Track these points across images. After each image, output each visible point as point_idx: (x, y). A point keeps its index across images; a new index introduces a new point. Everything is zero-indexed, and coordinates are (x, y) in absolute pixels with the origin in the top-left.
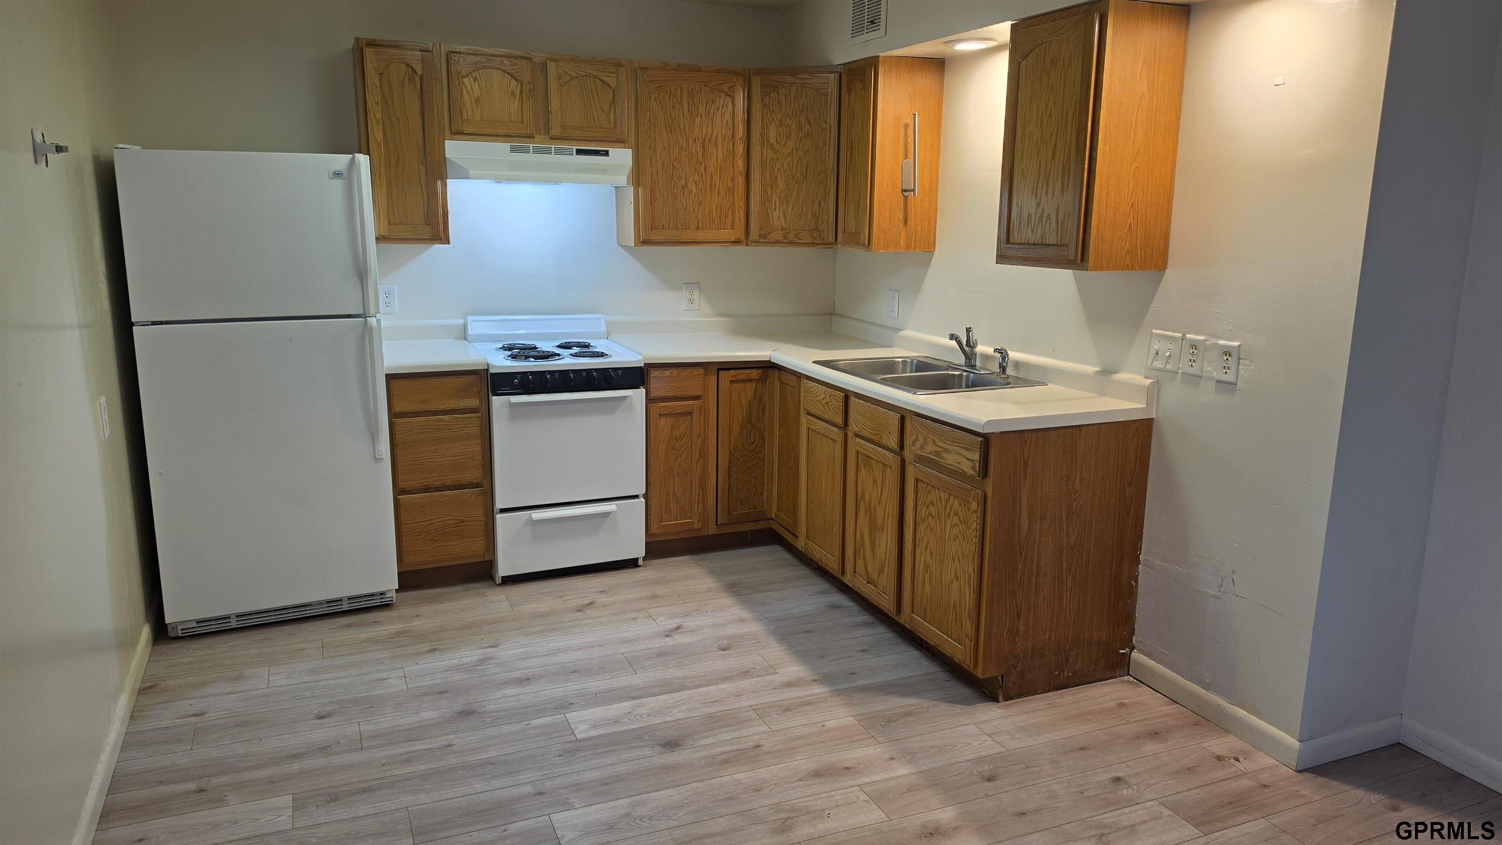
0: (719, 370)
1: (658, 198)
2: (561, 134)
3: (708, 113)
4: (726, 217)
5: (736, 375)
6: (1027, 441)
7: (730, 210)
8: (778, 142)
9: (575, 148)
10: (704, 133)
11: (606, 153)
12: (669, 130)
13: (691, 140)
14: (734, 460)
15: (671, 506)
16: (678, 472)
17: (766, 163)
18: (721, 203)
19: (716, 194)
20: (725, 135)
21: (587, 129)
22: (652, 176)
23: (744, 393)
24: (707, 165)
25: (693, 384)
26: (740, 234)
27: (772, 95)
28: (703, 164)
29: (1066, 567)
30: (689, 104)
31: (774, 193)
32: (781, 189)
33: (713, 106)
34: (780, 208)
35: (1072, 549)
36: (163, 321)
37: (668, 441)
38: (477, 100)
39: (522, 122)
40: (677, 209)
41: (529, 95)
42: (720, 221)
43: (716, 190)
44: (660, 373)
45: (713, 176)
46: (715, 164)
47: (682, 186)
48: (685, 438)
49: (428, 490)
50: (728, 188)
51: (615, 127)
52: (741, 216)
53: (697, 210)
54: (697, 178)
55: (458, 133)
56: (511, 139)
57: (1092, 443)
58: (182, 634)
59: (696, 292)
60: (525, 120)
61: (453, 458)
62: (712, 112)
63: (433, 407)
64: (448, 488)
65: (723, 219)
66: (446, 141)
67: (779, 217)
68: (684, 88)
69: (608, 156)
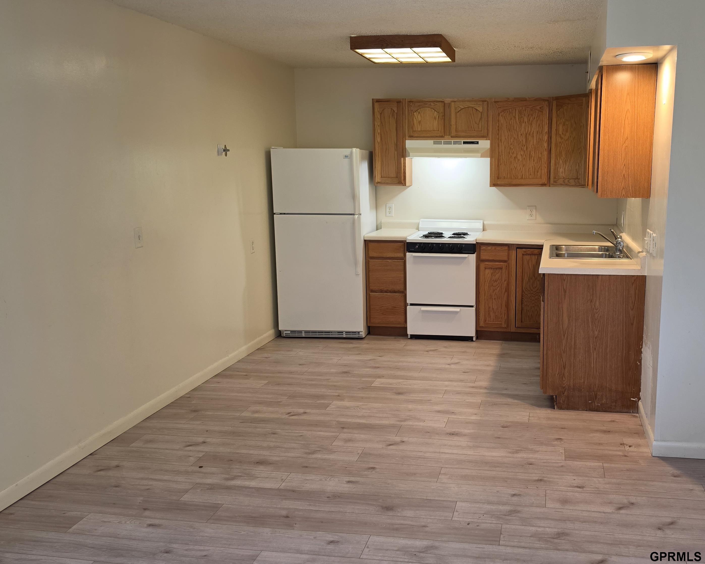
0: (517, 248)
1: (502, 163)
2: (456, 135)
3: (529, 120)
4: (538, 172)
5: (525, 251)
6: (565, 280)
7: (540, 169)
8: (563, 134)
9: (462, 141)
10: (527, 131)
11: (477, 143)
12: (508, 130)
13: (519, 134)
14: (525, 295)
15: (491, 314)
16: (495, 298)
17: (558, 145)
18: (535, 165)
19: (532, 160)
20: (538, 131)
21: (467, 132)
22: (499, 153)
23: (531, 261)
24: (528, 146)
25: (503, 255)
26: (544, 180)
27: (561, 109)
28: (526, 146)
29: (593, 347)
30: (519, 117)
31: (561, 159)
32: (563, 157)
33: (532, 117)
34: (563, 167)
35: (596, 338)
36: (285, 213)
37: (490, 281)
38: (420, 122)
39: (439, 131)
40: (511, 169)
41: (442, 118)
42: (534, 174)
43: (533, 158)
44: (486, 247)
45: (531, 152)
46: (532, 146)
47: (514, 157)
48: (498, 281)
49: (382, 292)
50: (539, 157)
51: (481, 131)
52: (546, 172)
53: (522, 169)
54: (522, 153)
55: (412, 137)
56: (434, 138)
57: (606, 284)
58: (286, 335)
59: (534, 210)
60: (440, 130)
61: (392, 279)
62: (531, 120)
63: (385, 255)
64: (391, 292)
65: (536, 173)
66: (406, 140)
67: (562, 171)
68: (517, 110)
69: (478, 144)
